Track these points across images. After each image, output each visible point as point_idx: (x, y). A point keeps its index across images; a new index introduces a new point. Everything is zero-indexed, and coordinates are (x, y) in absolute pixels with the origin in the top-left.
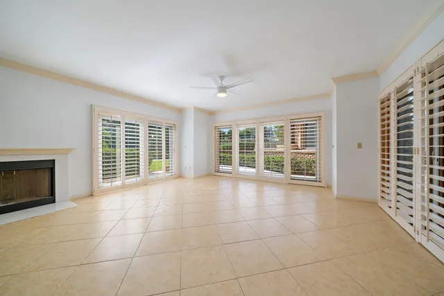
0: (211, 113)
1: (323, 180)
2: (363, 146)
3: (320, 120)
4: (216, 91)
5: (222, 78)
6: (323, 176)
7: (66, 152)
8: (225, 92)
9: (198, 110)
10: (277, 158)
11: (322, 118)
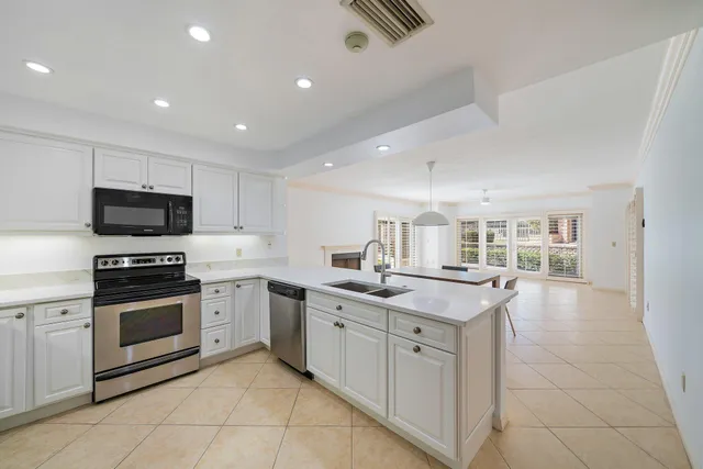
1: (584, 276)
3: (581, 217)
6: (584, 273)
8: (488, 201)
10: (531, 253)
11: (585, 215)
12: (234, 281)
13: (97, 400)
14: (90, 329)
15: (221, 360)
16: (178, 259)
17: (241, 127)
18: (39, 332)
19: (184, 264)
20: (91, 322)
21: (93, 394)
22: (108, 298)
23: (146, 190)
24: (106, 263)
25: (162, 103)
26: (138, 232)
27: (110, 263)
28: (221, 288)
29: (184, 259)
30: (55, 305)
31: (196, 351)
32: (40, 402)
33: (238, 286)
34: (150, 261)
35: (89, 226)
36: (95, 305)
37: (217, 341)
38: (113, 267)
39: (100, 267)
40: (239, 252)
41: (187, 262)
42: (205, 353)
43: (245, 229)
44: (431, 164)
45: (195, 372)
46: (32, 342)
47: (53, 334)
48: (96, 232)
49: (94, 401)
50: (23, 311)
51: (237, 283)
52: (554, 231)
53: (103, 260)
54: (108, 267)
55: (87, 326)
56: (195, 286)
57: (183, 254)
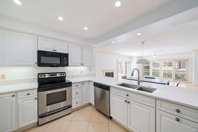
1: (189, 80)
3: (188, 61)
12: (82, 82)
13: (39, 125)
14: (37, 100)
15: (78, 109)
16: (63, 75)
17: (86, 28)
18: (20, 101)
19: (66, 76)
20: (37, 97)
21: (38, 122)
22: (43, 89)
23: (54, 51)
24: (42, 76)
25: (61, 18)
26: (51, 65)
27: (43, 76)
28: (78, 84)
29: (65, 75)
30: (25, 91)
31: (70, 106)
32: (20, 127)
33: (83, 84)
34: (55, 75)
35: (36, 63)
36: (38, 91)
37: (77, 103)
38: (44, 77)
39: (40, 77)
40: (81, 72)
41: (66, 75)
42: (73, 107)
43: (84, 65)
44: (143, 43)
45: (70, 113)
46: (17, 105)
47: (25, 102)
48: (38, 66)
49: (38, 125)
50: (14, 94)
51: (83, 83)
53: (41, 75)
54: (42, 77)
55: (36, 99)
56: (70, 84)
57: (65, 73)
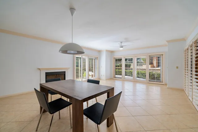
0: (112, 52)
1: (163, 81)
2: (179, 68)
3: (162, 56)
4: (119, 47)
5: (121, 42)
6: (163, 80)
7: (67, 69)
8: (123, 48)
9: (107, 51)
10: (143, 72)
11: (164, 55)
44: (72, 10)
52: (151, 63)
